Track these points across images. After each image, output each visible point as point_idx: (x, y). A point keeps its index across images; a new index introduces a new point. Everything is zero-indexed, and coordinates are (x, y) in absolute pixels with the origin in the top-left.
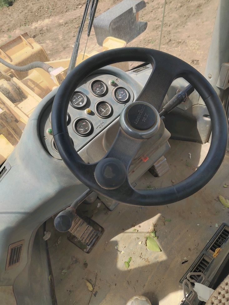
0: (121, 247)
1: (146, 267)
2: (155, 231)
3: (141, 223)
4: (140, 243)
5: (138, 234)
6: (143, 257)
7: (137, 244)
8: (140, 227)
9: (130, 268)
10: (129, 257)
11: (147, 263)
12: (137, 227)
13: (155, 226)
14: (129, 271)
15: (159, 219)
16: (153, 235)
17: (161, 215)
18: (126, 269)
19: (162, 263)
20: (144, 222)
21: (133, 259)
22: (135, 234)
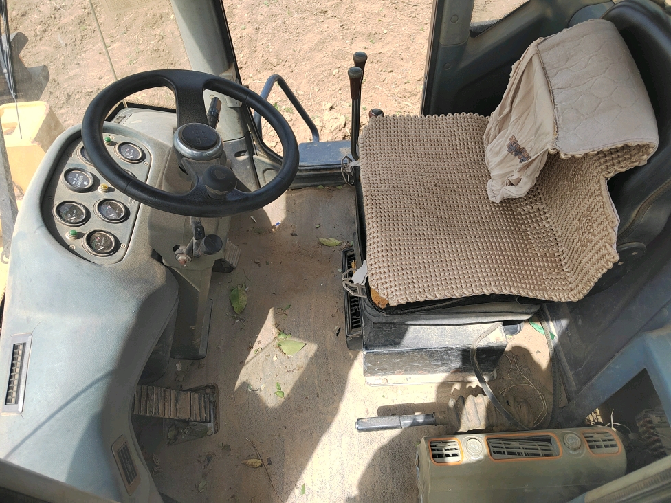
0: (255, 384)
1: (303, 374)
2: (282, 331)
3: (257, 337)
4: (275, 358)
5: (264, 351)
6: (291, 369)
7: (273, 362)
8: (259, 342)
9: (286, 394)
10: (275, 385)
11: (301, 370)
12: (256, 346)
13: (277, 326)
14: (288, 398)
15: (275, 314)
16: (282, 337)
17: (274, 309)
18: (283, 399)
19: (316, 355)
20: (261, 333)
21: (281, 381)
22: (260, 355)
